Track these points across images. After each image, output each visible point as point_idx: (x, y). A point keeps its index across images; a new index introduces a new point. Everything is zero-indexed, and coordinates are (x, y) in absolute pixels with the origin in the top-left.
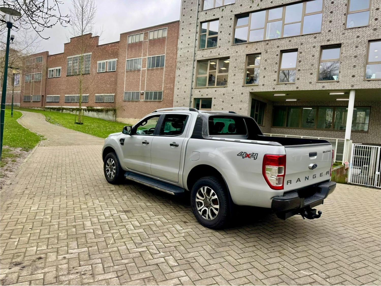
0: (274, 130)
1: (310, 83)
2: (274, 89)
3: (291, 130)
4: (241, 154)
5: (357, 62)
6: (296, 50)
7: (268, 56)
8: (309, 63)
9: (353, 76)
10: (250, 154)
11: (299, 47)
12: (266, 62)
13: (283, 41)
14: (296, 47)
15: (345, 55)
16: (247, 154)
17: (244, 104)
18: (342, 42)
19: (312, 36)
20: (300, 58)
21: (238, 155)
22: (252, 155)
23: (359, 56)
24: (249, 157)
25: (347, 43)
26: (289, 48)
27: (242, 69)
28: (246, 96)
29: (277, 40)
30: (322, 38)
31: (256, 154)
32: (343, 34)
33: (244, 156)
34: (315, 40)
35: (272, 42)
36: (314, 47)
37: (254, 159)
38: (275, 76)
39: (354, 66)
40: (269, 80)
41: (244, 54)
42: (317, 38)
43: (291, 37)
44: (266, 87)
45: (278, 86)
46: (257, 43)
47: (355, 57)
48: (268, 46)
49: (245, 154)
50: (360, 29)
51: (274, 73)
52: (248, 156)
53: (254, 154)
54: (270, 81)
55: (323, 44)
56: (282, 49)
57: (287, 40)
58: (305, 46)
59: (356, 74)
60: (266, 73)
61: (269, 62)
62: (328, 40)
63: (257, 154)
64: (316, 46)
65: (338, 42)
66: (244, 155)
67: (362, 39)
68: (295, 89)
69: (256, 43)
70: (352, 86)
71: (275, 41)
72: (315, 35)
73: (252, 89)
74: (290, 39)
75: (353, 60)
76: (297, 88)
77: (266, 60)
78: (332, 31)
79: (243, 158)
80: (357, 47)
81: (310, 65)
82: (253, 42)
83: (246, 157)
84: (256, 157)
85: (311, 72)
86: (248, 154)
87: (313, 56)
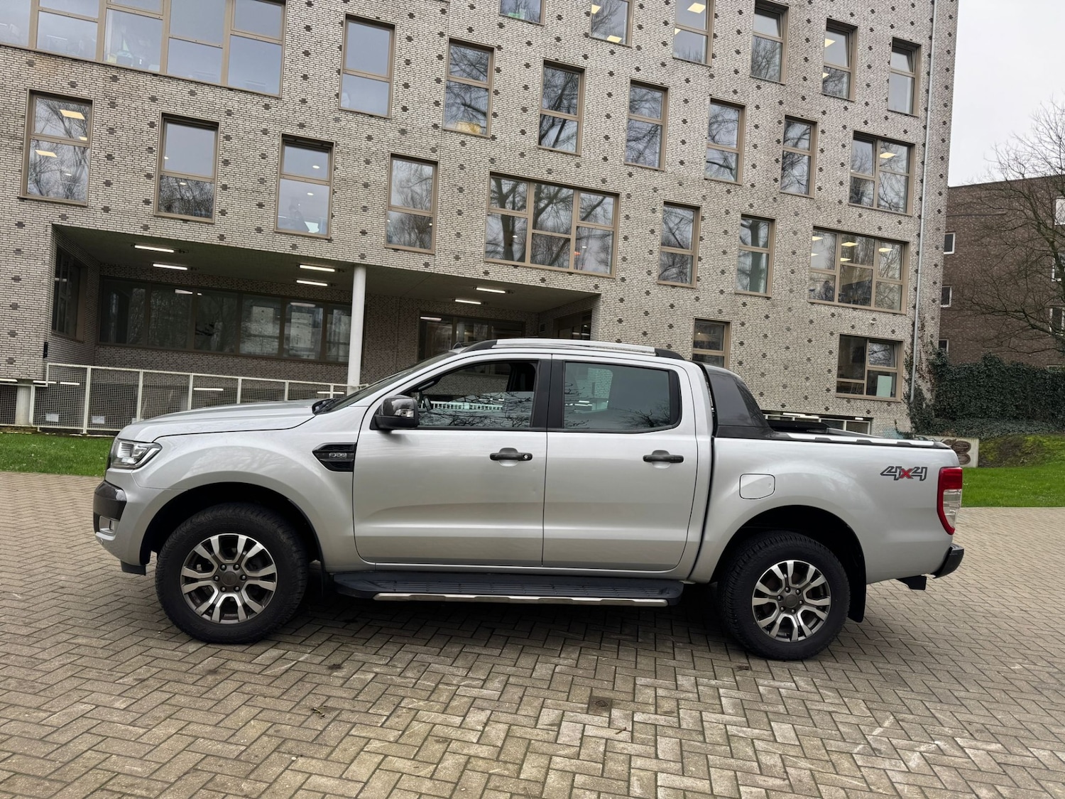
0: (108, 355)
1: (259, 230)
2: (146, 228)
3: (164, 355)
4: (890, 471)
5: (370, 198)
6: (213, 126)
7: (118, 120)
8: (251, 174)
9: (364, 233)
10: (910, 470)
11: (222, 119)
12: (112, 138)
13: (172, 87)
14: (214, 118)
15: (343, 175)
16: (903, 470)
17: (32, 262)
18: (334, 139)
19: (257, 98)
20: (227, 153)
21: (882, 474)
22: (915, 472)
23: (373, 187)
24: (909, 477)
25: (346, 146)
26: (189, 114)
27: (14, 137)
28: (37, 235)
29: (149, 77)
30: (285, 113)
31: (923, 468)
32: (337, 120)
33: (897, 476)
34: (267, 114)
35: (130, 76)
36: (265, 132)
37: (921, 480)
38: (150, 190)
39: (364, 207)
40: (128, 198)
41: (21, 87)
42: (273, 110)
43: (196, 82)
44: (118, 219)
45: (160, 222)
46: (75, 64)
47: (366, 185)
48: (115, 86)
49: (898, 470)
50: (373, 120)
51: (143, 179)
52: (906, 474)
53: (918, 468)
54: (130, 202)
55: (288, 131)
56: (167, 110)
57: (186, 89)
58: (240, 122)
59: (368, 228)
60: (115, 172)
61: (124, 139)
62: (302, 126)
63: (926, 468)
64: (271, 129)
65: (325, 138)
66: (896, 472)
67: (378, 146)
68: (216, 242)
69: (68, 63)
70: (363, 256)
71: (141, 78)
72: (267, 101)
73: (64, 217)
74: (193, 87)
75: (362, 192)
76: (222, 237)
77: (111, 131)
78: (310, 103)
79: (895, 479)
80: (368, 162)
81: (255, 180)
82: (59, 57)
83: (901, 477)
84: (923, 474)
85: (260, 200)
86: (906, 469)
87: (264, 156)
